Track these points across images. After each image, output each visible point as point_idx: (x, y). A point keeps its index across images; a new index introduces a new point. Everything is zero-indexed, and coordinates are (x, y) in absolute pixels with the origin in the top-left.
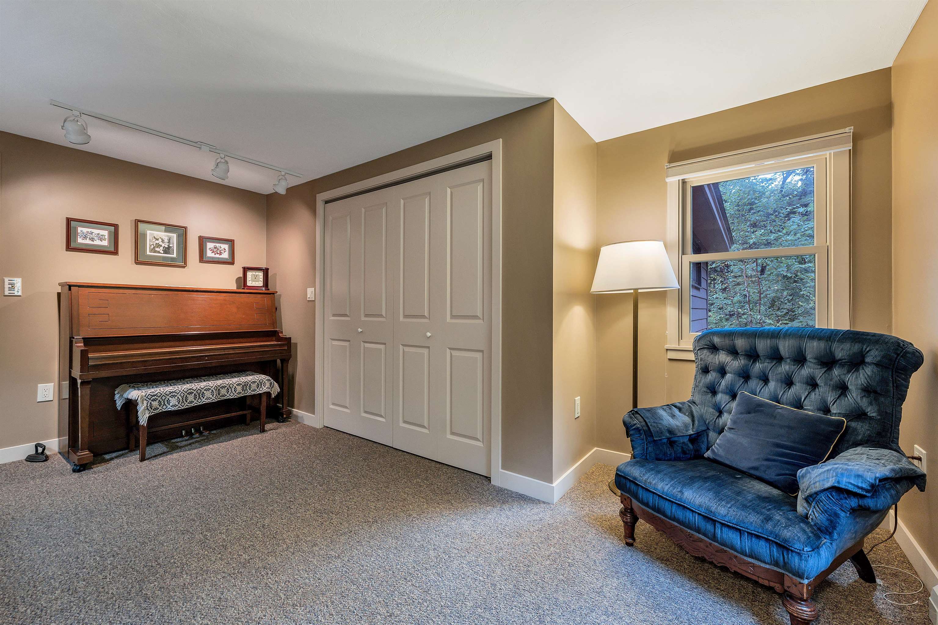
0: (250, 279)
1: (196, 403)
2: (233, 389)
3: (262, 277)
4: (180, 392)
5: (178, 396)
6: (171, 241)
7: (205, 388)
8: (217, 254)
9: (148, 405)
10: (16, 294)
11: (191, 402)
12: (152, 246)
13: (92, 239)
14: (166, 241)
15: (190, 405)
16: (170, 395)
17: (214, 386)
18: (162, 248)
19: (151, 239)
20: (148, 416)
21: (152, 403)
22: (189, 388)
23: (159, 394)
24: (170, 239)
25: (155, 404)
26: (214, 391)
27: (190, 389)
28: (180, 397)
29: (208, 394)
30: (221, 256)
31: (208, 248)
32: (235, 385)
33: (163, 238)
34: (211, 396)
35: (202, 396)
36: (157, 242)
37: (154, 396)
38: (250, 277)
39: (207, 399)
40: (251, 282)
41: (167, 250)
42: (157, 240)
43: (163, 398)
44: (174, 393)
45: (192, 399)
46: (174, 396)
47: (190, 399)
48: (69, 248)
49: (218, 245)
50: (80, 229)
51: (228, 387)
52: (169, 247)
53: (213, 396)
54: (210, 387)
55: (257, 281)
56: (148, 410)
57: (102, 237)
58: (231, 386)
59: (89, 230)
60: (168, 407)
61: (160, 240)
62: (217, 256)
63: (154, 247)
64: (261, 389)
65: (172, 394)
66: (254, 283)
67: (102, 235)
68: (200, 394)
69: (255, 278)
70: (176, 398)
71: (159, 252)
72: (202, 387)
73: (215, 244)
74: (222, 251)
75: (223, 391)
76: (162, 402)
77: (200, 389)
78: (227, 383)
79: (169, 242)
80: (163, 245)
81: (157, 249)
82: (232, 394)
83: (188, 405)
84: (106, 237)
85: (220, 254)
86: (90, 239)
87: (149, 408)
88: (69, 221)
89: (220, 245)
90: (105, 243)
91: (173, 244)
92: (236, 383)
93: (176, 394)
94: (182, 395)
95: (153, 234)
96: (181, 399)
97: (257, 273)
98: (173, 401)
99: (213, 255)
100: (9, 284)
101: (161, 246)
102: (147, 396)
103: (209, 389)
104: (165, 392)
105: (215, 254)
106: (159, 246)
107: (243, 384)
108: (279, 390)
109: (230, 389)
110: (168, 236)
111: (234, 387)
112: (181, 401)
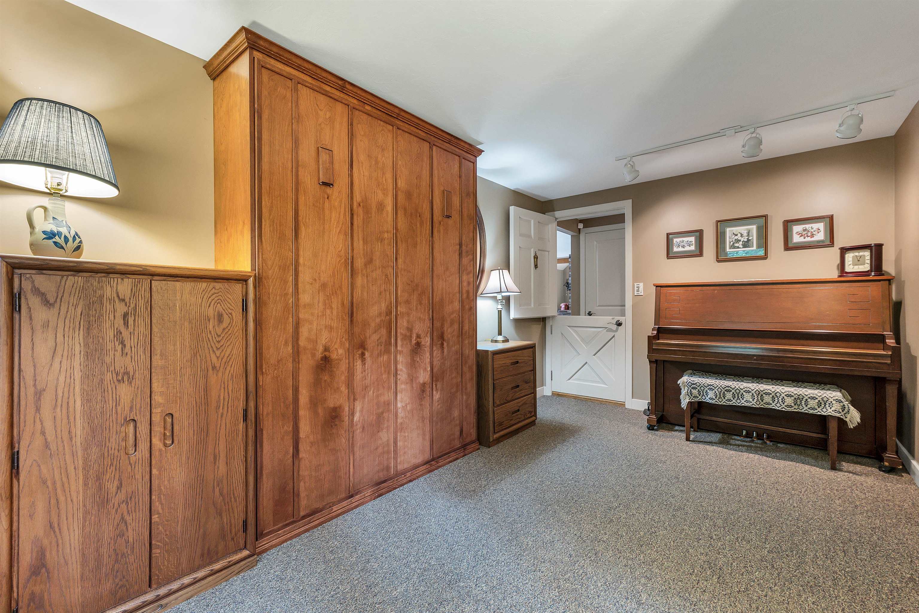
0: (851, 262)
1: (734, 402)
2: (780, 399)
3: (868, 257)
4: (718, 387)
5: (716, 390)
6: (750, 234)
7: (744, 390)
8: (808, 236)
9: (689, 391)
10: (640, 294)
11: (730, 400)
12: (732, 243)
13: (683, 247)
14: (745, 234)
15: (728, 403)
16: (708, 388)
17: (755, 390)
18: (741, 243)
19: (731, 236)
20: (688, 401)
21: (692, 390)
22: (727, 385)
23: (698, 384)
24: (749, 232)
25: (695, 392)
26: (755, 395)
27: (728, 387)
28: (717, 392)
29: (748, 397)
30: (813, 239)
31: (795, 232)
32: (783, 395)
33: (742, 232)
34: (751, 400)
35: (741, 397)
36: (736, 237)
37: (694, 384)
38: (851, 259)
39: (747, 401)
40: (851, 266)
41: (746, 244)
42: (736, 235)
43: (702, 388)
44: (712, 387)
45: (730, 397)
46: (711, 389)
47: (728, 396)
48: (669, 257)
49: (808, 226)
50: (675, 240)
51: (773, 394)
52: (748, 240)
53: (753, 400)
54: (750, 390)
55: (861, 265)
56: (689, 395)
57: (690, 243)
58: (778, 395)
59: (681, 239)
60: (707, 399)
61: (739, 235)
62: (808, 239)
63: (733, 243)
64: (824, 410)
65: (709, 387)
66: (856, 267)
67: (690, 242)
68: (738, 394)
69: (858, 261)
70: (714, 391)
71: (738, 248)
72: (742, 387)
73: (804, 226)
74: (814, 233)
75: (767, 399)
76: (702, 392)
77: (739, 389)
78: (773, 390)
79: (748, 235)
80: (742, 240)
81: (736, 245)
82: (778, 405)
83: (726, 402)
84: (693, 243)
85: (812, 235)
86: (682, 247)
87: (689, 394)
88: (668, 235)
89: (810, 225)
90: (693, 248)
91: (753, 236)
92: (785, 394)
93: (713, 388)
94: (719, 390)
95: (733, 230)
96: (718, 394)
97: (861, 254)
98: (711, 394)
99: (802, 239)
100: (637, 287)
101: (740, 241)
102: (688, 383)
103: (749, 392)
104: (703, 383)
105: (805, 238)
106: (738, 241)
107: (796, 396)
108: (859, 420)
109: (776, 398)
110: (747, 229)
111: (781, 397)
112: (718, 396)
